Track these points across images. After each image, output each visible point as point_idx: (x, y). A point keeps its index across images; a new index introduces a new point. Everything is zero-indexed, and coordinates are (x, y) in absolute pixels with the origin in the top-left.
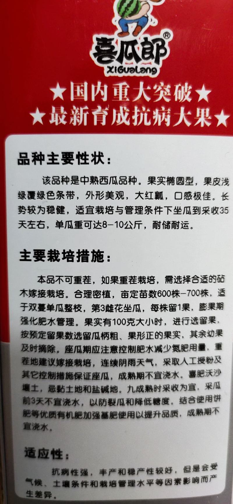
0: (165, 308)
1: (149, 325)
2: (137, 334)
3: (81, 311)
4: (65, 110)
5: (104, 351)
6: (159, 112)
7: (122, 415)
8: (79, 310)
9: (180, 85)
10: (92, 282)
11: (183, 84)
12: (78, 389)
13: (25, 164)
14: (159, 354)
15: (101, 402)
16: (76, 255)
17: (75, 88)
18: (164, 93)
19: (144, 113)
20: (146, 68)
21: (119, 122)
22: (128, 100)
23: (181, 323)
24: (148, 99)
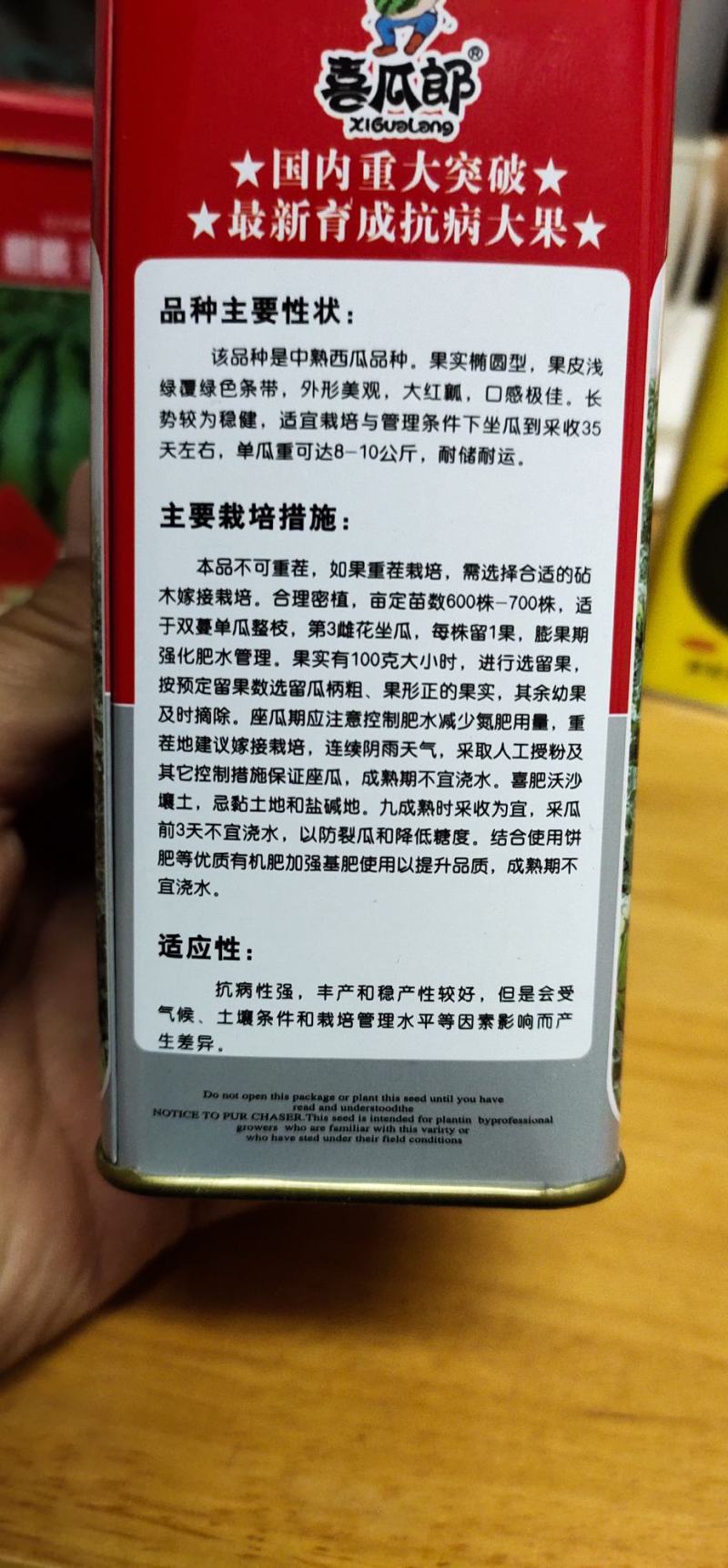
0: (463, 633)
1: (428, 668)
2: (402, 686)
3: (286, 635)
4: (261, 207)
5: (333, 723)
6: (456, 214)
7: (369, 863)
8: (282, 632)
9: (501, 158)
10: (310, 572)
11: (508, 157)
12: (276, 804)
13: (176, 321)
14: (447, 731)
15: (325, 833)
16: (277, 514)
17: (283, 163)
18: (467, 175)
19: (424, 215)
20: (430, 122)
21: (373, 235)
22: (392, 188)
23: (495, 666)
24: (433, 186)
